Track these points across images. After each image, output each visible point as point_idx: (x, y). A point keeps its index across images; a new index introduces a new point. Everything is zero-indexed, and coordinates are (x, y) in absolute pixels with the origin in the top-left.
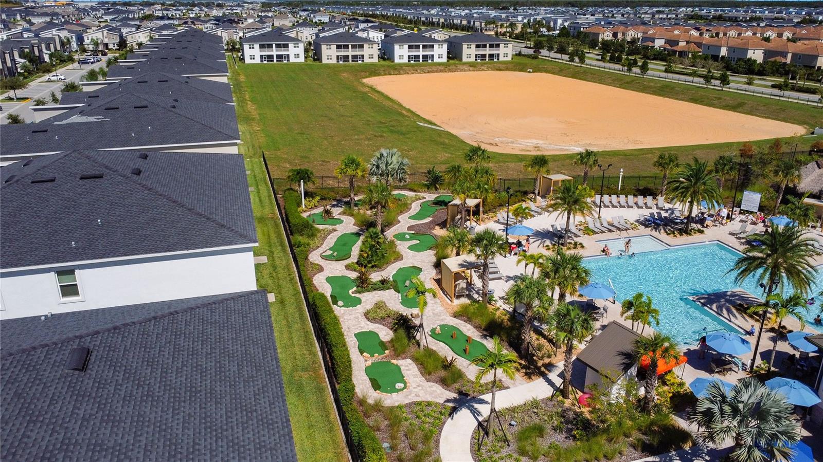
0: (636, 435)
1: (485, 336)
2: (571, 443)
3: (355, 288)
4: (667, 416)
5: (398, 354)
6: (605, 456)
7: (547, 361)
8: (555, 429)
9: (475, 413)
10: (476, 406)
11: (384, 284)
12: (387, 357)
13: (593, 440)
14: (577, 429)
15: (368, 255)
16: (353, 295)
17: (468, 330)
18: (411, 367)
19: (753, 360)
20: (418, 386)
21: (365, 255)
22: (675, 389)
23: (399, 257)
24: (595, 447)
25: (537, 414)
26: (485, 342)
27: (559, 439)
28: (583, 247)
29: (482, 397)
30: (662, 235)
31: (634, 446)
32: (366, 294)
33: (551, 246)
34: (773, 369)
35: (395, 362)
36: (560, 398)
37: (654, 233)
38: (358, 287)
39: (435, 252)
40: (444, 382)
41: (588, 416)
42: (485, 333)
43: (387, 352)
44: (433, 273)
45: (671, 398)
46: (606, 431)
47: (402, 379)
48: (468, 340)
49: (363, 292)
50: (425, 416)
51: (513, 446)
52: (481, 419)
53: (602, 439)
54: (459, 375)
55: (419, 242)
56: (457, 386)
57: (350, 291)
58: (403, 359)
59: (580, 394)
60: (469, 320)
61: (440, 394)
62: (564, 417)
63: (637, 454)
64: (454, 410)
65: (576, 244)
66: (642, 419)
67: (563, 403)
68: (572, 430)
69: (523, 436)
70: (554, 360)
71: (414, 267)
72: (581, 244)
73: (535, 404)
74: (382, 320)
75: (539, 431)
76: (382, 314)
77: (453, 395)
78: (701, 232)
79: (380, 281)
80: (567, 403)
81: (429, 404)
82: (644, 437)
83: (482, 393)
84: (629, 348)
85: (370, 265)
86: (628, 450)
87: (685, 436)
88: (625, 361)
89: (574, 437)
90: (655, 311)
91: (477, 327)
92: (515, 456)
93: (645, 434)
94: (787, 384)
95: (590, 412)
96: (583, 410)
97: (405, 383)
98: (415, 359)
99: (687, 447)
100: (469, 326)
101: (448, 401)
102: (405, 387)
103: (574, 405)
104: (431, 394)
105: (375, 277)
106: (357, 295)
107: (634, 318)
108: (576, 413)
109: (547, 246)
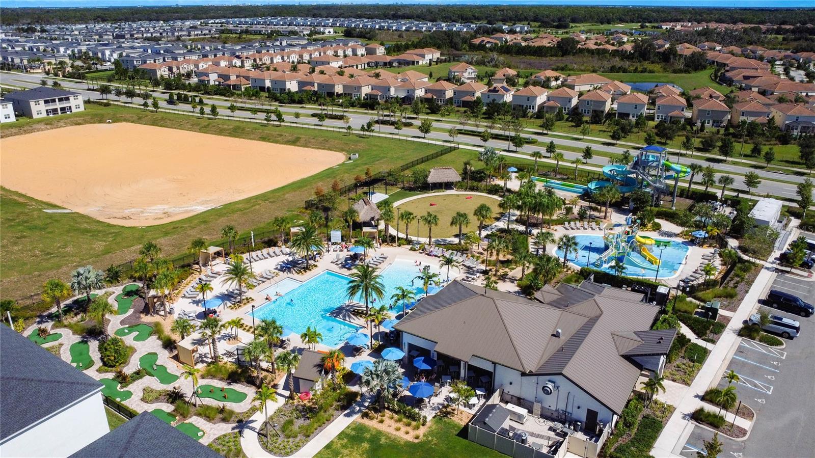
0: (335, 404)
1: (229, 384)
2: (308, 421)
3: (120, 385)
4: (345, 388)
5: (184, 416)
6: (327, 420)
7: (272, 384)
8: (297, 418)
9: (253, 429)
10: (250, 425)
11: (138, 375)
12: (179, 421)
13: (318, 415)
14: (307, 413)
15: (115, 357)
16: (122, 390)
17: (217, 384)
18: (198, 421)
19: (371, 343)
20: (211, 429)
21: (113, 358)
22: (343, 373)
23: (133, 350)
24: (321, 418)
25: (284, 415)
26: (231, 387)
27: (301, 422)
28: (253, 300)
29: (251, 419)
30: (296, 276)
31: (337, 410)
32: (130, 386)
33: (233, 306)
34: (381, 343)
35: (187, 421)
36: (291, 401)
37: (290, 275)
38: (121, 383)
39: (157, 337)
40: (224, 420)
41: (308, 405)
42: (228, 381)
43: (177, 418)
44: (166, 353)
45: (343, 377)
46: (321, 408)
47: (199, 430)
48: (222, 390)
49: (128, 385)
50: (227, 443)
51: (282, 436)
52: (257, 431)
53: (322, 413)
54: (231, 413)
55: (138, 333)
56: (233, 419)
57: (118, 388)
58: (190, 417)
59: (299, 395)
60: (213, 376)
61: (226, 428)
62: (298, 410)
63: (340, 412)
64: (240, 432)
65: (247, 299)
66: (335, 395)
67: (293, 403)
68: (305, 415)
69: (283, 429)
70: (275, 382)
71: (150, 354)
72: (250, 298)
73: (280, 410)
74: (157, 400)
75: (291, 422)
76: (155, 395)
77: (234, 425)
78: (316, 266)
79: (135, 373)
80: (296, 402)
81: (225, 436)
82: (338, 403)
83: (249, 417)
84: (318, 361)
85: (118, 364)
86: (336, 413)
87: (355, 394)
88: (318, 369)
89: (308, 418)
90: (319, 334)
91: (221, 379)
92: (286, 440)
93: (339, 401)
94: (390, 351)
95: (309, 402)
96: (305, 402)
97: (203, 431)
98: (199, 415)
99: (358, 399)
100: (216, 381)
101: (233, 429)
102: (204, 433)
103: (299, 402)
104: (222, 430)
105: (128, 370)
106: (125, 389)
107: (309, 342)
108: (302, 406)
109: (230, 306)
